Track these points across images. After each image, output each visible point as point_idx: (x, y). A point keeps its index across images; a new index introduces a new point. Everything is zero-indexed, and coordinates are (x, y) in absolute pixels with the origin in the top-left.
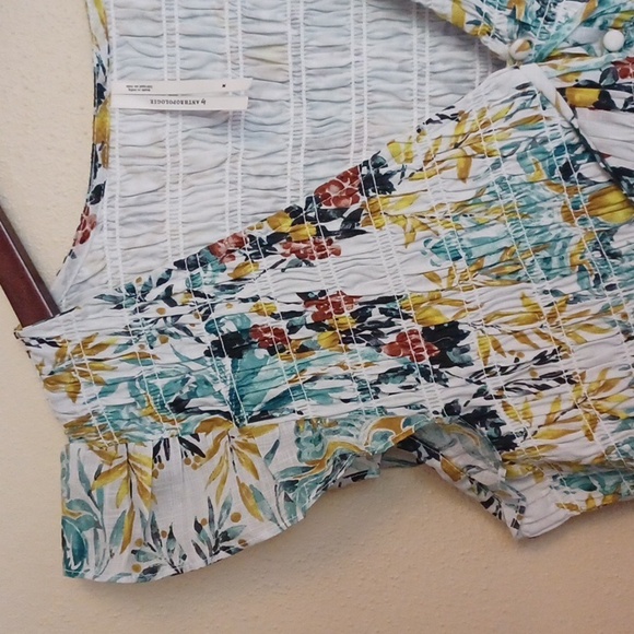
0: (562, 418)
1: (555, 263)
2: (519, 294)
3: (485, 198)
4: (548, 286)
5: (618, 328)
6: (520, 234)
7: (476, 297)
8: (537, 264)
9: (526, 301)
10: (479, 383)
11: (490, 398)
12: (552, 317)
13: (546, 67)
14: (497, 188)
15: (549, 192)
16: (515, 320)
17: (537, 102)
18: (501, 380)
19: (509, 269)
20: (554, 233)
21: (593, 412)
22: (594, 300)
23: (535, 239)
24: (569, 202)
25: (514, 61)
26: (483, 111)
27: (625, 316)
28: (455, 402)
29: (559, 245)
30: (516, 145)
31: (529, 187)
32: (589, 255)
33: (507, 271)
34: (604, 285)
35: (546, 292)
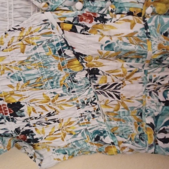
0: (54, 134)
1: (55, 83)
2: (42, 93)
3: (31, 60)
4: (52, 91)
5: (75, 105)
6: (43, 73)
7: (27, 93)
8: (49, 83)
9: (45, 96)
10: (27, 122)
11: (31, 126)
12: (53, 101)
13: (54, 14)
14: (35, 57)
15: (53, 59)
16: (41, 102)
17: (50, 27)
18: (35, 121)
19: (39, 85)
20: (55, 73)
21: (65, 132)
22: (68, 96)
23: (48, 75)
24: (61, 63)
25: (42, 10)
26: (30, 28)
27: (78, 101)
28: (19, 128)
29: (57, 77)
30: (42, 42)
31: (46, 57)
32: (66, 81)
33: (38, 85)
34: (71, 91)
35: (51, 93)
